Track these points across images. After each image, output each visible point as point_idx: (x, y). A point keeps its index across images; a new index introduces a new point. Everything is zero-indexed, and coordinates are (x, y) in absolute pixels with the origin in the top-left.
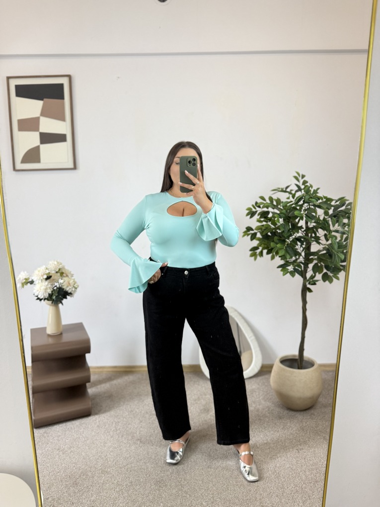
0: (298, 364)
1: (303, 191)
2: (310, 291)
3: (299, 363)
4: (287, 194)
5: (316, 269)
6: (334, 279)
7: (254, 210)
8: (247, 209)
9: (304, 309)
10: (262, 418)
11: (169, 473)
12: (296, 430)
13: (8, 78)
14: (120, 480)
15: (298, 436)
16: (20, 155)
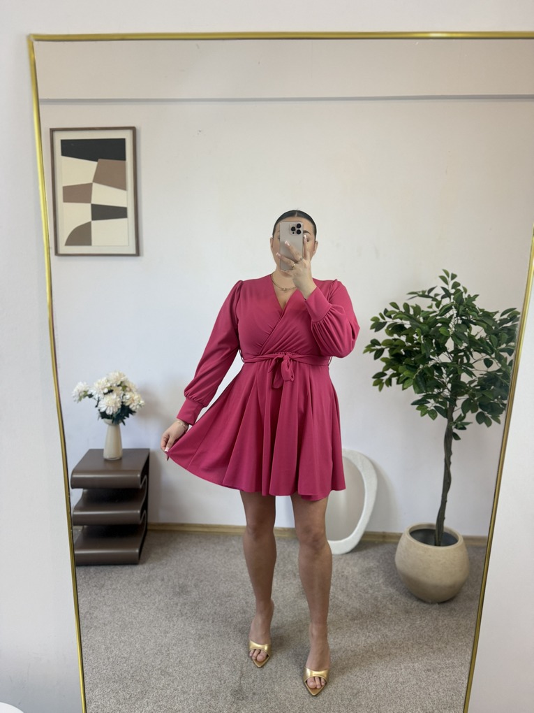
0: (435, 538)
1: (452, 297)
2: (457, 437)
3: (437, 537)
4: (431, 299)
5: (467, 407)
6: (493, 421)
7: (382, 320)
8: (372, 320)
9: (447, 461)
10: (381, 611)
11: (251, 680)
12: (428, 631)
13: (52, 131)
14: (185, 686)
15: (430, 639)
16: (64, 234)
